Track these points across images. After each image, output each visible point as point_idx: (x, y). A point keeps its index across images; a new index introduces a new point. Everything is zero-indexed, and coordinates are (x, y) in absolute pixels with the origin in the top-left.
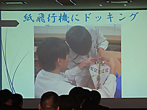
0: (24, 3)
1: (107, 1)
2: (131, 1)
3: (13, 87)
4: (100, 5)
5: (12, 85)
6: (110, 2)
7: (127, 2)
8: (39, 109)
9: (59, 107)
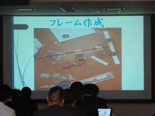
0: (33, 10)
1: (104, 8)
2: (124, 9)
3: (23, 81)
4: (98, 12)
5: (23, 79)
6: (106, 9)
7: (120, 9)
8: (47, 100)
9: (64, 100)
